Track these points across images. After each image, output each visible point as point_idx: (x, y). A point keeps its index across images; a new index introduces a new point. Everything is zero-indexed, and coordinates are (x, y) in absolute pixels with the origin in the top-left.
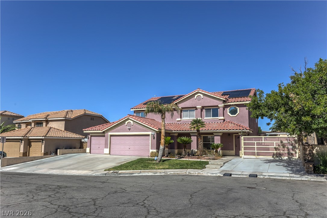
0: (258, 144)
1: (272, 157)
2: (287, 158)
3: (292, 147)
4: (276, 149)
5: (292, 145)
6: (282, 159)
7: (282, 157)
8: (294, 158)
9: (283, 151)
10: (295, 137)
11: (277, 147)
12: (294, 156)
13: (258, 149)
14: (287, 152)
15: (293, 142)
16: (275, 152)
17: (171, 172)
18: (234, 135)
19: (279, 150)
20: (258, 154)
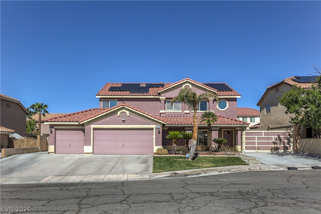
0: (258, 139)
1: (270, 151)
2: (283, 151)
3: (287, 141)
4: (274, 143)
5: (287, 139)
6: (278, 153)
7: (279, 151)
8: (288, 151)
9: (280, 145)
10: (290, 132)
11: (275, 142)
12: (288, 149)
13: (259, 143)
14: (283, 146)
15: (288, 137)
16: (273, 146)
17: (234, 170)
18: (223, 130)
19: (276, 144)
20: (259, 148)
